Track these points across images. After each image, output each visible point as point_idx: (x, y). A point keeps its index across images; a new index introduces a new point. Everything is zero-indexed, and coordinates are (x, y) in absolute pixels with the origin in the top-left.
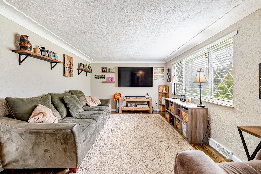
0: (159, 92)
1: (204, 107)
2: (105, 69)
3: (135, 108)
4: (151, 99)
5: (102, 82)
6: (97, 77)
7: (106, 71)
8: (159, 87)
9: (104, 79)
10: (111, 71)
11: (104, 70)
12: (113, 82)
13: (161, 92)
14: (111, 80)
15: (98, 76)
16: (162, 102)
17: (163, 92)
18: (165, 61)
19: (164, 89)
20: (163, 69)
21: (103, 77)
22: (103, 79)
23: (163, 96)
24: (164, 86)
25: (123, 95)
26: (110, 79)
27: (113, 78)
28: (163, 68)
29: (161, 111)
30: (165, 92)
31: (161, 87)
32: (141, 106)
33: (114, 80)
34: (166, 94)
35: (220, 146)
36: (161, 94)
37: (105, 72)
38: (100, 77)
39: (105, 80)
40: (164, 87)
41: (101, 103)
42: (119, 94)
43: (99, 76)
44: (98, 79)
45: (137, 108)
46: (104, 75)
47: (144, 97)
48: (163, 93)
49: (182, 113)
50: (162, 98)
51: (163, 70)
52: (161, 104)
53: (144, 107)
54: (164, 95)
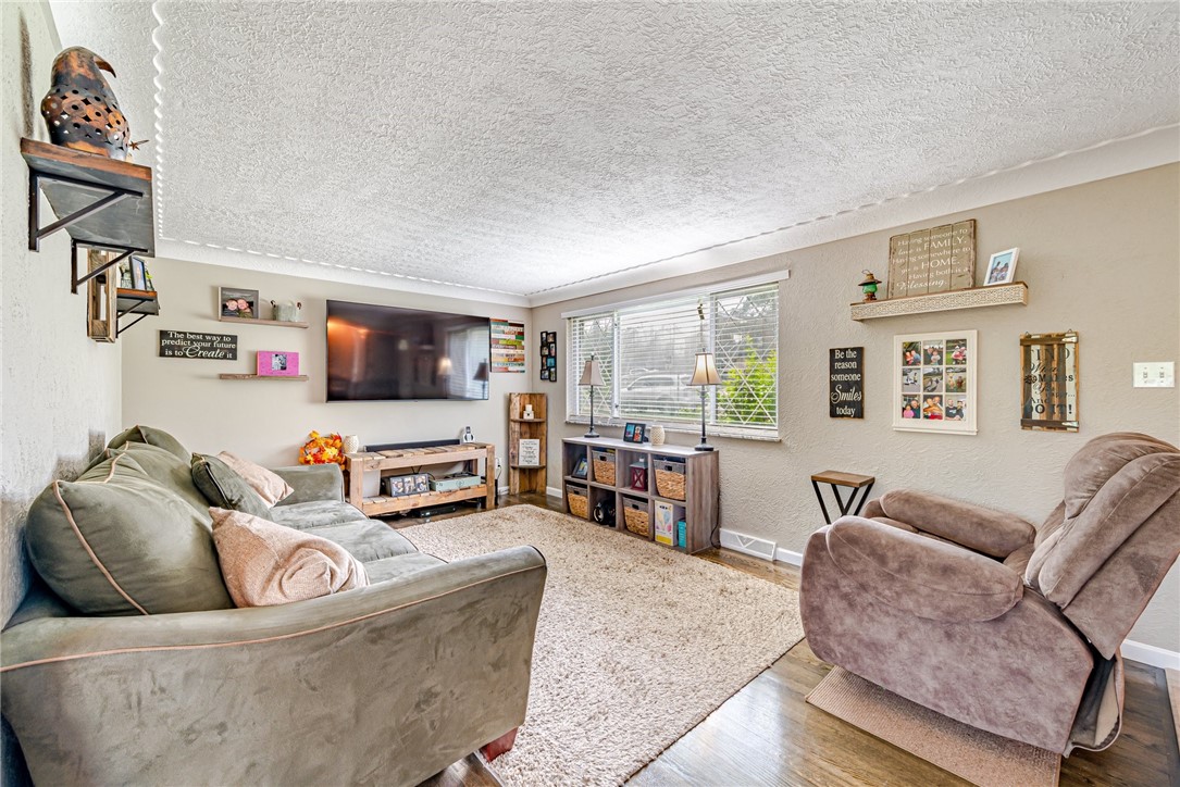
0: (509, 420)
1: (711, 450)
2: (243, 304)
3: (427, 494)
4: (493, 447)
5: (223, 377)
6: (179, 348)
7: (254, 315)
8: (509, 401)
9: (234, 358)
10: (283, 316)
11: (232, 306)
12: (295, 377)
13: (517, 417)
14: (284, 368)
15: (185, 339)
16: (521, 459)
17: (526, 417)
18: (530, 301)
19: (529, 408)
20: (520, 329)
21: (226, 348)
22: (225, 357)
23: (522, 436)
24: (527, 397)
25: (355, 445)
26: (276, 363)
27: (296, 355)
28: (522, 326)
29: (517, 491)
30: (529, 416)
31: (516, 402)
32: (452, 484)
33: (302, 370)
34: (534, 427)
35: (749, 540)
36: (516, 427)
37: (241, 319)
38: (203, 349)
39: (241, 366)
40: (525, 399)
41: (291, 490)
42: (331, 442)
43: (192, 341)
44: (185, 356)
45: (437, 495)
46: (234, 339)
47: (456, 442)
48: (522, 423)
49: (658, 476)
50: (521, 441)
51: (521, 334)
52: (516, 465)
53: (466, 485)
54: (525, 428)
